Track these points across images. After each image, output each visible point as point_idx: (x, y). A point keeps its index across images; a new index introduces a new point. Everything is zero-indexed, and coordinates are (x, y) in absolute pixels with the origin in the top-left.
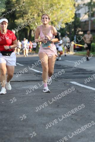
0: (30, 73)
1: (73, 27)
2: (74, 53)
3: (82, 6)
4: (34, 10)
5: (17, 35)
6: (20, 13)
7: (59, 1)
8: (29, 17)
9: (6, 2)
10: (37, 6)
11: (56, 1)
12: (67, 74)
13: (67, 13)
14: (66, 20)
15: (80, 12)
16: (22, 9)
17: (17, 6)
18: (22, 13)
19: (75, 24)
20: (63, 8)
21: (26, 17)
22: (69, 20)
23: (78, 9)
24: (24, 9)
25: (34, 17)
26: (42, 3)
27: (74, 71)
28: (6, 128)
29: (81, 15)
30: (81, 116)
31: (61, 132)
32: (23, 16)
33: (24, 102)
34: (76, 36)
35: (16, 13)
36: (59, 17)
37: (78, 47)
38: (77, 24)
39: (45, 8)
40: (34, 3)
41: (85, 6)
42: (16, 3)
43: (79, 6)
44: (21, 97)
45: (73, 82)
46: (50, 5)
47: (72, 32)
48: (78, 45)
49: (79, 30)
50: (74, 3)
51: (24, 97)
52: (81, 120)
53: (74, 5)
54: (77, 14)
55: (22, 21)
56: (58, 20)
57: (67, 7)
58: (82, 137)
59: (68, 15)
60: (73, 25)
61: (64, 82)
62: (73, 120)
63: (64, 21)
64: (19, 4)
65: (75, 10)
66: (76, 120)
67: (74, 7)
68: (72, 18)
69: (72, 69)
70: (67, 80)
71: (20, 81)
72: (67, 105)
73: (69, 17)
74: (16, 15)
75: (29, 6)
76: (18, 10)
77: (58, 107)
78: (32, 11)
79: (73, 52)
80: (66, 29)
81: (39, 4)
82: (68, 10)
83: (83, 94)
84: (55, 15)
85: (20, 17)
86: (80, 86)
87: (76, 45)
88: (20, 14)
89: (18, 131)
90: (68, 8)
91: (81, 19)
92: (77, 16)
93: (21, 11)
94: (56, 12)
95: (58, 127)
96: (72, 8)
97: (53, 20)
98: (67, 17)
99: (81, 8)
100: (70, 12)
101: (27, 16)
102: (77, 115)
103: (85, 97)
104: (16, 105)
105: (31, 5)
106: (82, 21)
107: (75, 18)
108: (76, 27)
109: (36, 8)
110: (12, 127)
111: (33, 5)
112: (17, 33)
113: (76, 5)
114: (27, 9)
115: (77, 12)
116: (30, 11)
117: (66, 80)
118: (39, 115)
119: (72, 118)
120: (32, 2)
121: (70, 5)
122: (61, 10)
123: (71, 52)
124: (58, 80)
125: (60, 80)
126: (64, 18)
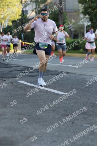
3: (29, 2)
12: (14, 73)
13: (14, 10)
14: (13, 18)
15: (27, 9)
19: (22, 22)
20: (9, 5)
22: (15, 17)
23: (25, 6)
29: (28, 12)
30: (29, 116)
31: (9, 133)
34: (23, 33)
36: (5, 15)
37: (26, 45)
38: (24, 21)
41: (32, 2)
43: (27, 2)
45: (20, 81)
48: (25, 43)
53: (21, 2)
54: (24, 11)
56: (5, 17)
57: (13, 5)
60: (21, 23)
61: (11, 81)
63: (11, 19)
65: (22, 7)
67: (21, 4)
69: (20, 67)
73: (16, 15)
77: (5, 107)
79: (21, 50)
80: (13, 27)
82: (15, 7)
84: (1, 13)
86: (27, 85)
87: (24, 43)
90: (15, 5)
91: (28, 16)
92: (24, 13)
94: (3, 9)
95: (5, 128)
96: (19, 5)
98: (14, 14)
99: (29, 4)
100: (17, 10)
102: (24, 115)
106: (29, 18)
107: (22, 15)
113: (23, 2)
115: (24, 9)
117: (13, 79)
119: (19, 118)
121: (16, 2)
122: (7, 8)
123: (19, 50)
124: (5, 80)
125: (7, 80)
126: (11, 15)
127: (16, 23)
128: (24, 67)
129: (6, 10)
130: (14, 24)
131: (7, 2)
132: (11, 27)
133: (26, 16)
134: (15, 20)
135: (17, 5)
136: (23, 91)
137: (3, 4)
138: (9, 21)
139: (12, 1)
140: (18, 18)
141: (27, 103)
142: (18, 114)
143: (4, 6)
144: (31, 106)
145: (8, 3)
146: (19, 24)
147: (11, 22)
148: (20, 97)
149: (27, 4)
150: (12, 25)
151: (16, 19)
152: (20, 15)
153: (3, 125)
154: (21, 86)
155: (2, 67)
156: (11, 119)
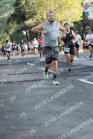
0: (40, 72)
1: (82, 26)
2: (84, 51)
3: (90, 4)
4: (43, 11)
5: (28, 35)
6: (29, 14)
7: (66, 1)
8: (38, 18)
9: (14, 4)
10: (45, 7)
11: (64, 1)
12: (75, 72)
13: (75, 12)
14: (75, 20)
15: (88, 10)
16: (31, 11)
17: (26, 7)
18: (32, 14)
19: (83, 23)
20: (71, 7)
21: (35, 17)
22: (77, 19)
23: (86, 7)
24: (33, 10)
25: (43, 17)
26: (51, 3)
27: (82, 68)
28: (12, 127)
29: (89, 13)
30: (86, 113)
32: (32, 17)
33: (32, 101)
34: (85, 34)
35: (26, 15)
36: (67, 17)
38: (85, 22)
39: (54, 9)
40: (43, 4)
41: (92, 4)
42: (26, 5)
43: (87, 4)
44: (29, 97)
45: (80, 80)
46: (58, 5)
47: (81, 30)
49: (88, 28)
50: (81, 2)
51: (32, 96)
52: (86, 117)
53: (82, 4)
54: (85, 13)
55: (32, 22)
56: (67, 19)
57: (74, 7)
58: (86, 133)
59: (76, 15)
60: (82, 24)
61: (72, 80)
62: (78, 117)
63: (73, 20)
64: (28, 6)
65: (83, 9)
66: (81, 117)
67: (82, 6)
68: (80, 17)
69: (81, 66)
70: (76, 77)
71: (29, 81)
72: (73, 103)
73: (77, 16)
74: (25, 17)
75: (38, 7)
76: (27, 11)
77: (64, 105)
78: (41, 12)
79: (83, 49)
80: (75, 28)
81: (47, 4)
82: (76, 9)
83: (90, 91)
84: (63, 15)
85: (30, 18)
86: (87, 83)
87: (85, 43)
88: (30, 16)
89: (25, 130)
90: (76, 8)
91: (89, 17)
93: (30, 12)
94: (65, 12)
95: (63, 125)
96: (80, 7)
97: (62, 20)
98: (75, 16)
99: (89, 6)
100: (78, 12)
101: (37, 16)
102: (82, 112)
103: (91, 94)
104: (24, 105)
105: (40, 6)
106: (90, 19)
107: (84, 17)
108: (84, 26)
109: (44, 8)
110: (19, 127)
111: (42, 6)
112: (28, 34)
113: (84, 4)
114: (36, 10)
115: (85, 11)
116: (39, 12)
117: (74, 77)
118: (46, 114)
119: (78, 115)
120: (41, 3)
121: (77, 4)
122: (69, 10)
123: (81, 50)
124: (67, 78)
125: (68, 78)
126: (72, 17)
127: (78, 24)
128: (85, 66)
129: (68, 12)
130: (76, 26)
131: (68, 5)
132: (73, 28)
133: (87, 18)
134: (76, 21)
135: (79, 7)
136: (82, 90)
137: (64, 7)
138: (71, 22)
139: (73, 4)
140: (79, 20)
141: (85, 100)
142: (77, 112)
143: (65, 8)
144: (89, 104)
145: (70, 6)
146: (81, 25)
147: (73, 23)
148: (79, 94)
149: (88, 6)
150: (74, 27)
151: (78, 21)
152: (82, 17)
153: (61, 123)
154: (81, 84)
155: (64, 66)
156: (69, 117)
